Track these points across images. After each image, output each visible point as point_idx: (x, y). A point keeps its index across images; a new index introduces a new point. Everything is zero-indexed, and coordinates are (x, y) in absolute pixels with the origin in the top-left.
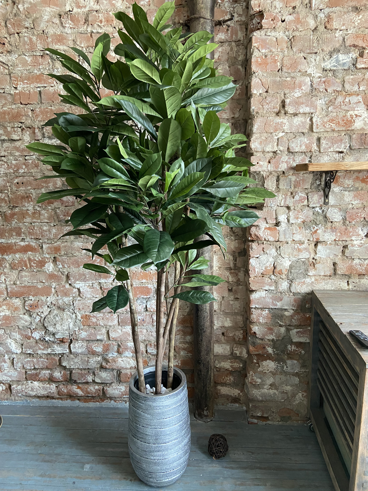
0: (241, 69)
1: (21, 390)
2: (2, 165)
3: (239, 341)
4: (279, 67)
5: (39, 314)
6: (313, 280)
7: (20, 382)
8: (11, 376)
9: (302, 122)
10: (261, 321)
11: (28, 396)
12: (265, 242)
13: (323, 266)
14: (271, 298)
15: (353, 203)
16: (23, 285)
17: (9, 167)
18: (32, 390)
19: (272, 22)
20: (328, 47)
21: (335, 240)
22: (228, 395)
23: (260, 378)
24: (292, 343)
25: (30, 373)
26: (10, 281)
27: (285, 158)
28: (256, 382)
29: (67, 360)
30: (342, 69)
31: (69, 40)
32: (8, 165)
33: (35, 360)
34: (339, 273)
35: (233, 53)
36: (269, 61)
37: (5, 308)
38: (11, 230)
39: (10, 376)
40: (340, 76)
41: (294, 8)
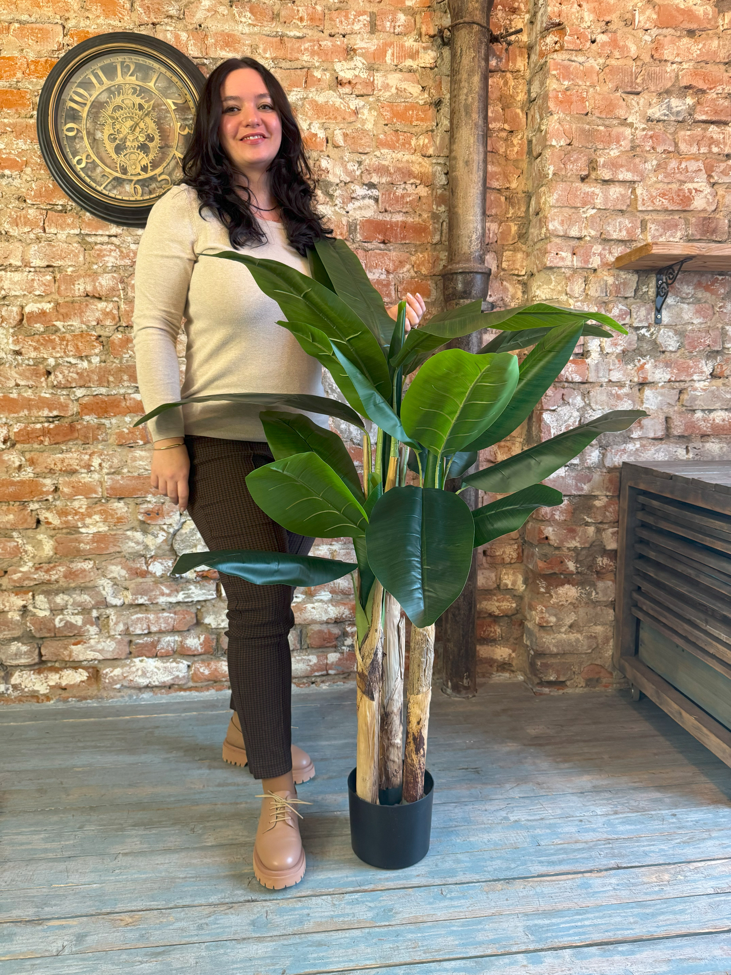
0: (521, 114)
1: (121, 678)
2: (111, 251)
3: (511, 563)
4: (589, 109)
5: (165, 527)
6: (638, 446)
7: (119, 663)
8: (103, 650)
9: (621, 195)
10: (557, 517)
11: (134, 688)
12: (566, 384)
13: (653, 422)
14: (575, 478)
15: (695, 322)
16: (136, 474)
17: (123, 256)
18: (144, 674)
19: (578, 41)
20: (657, 85)
21: (670, 381)
22: (492, 659)
23: (555, 615)
24: (605, 552)
25: (141, 641)
26: (111, 467)
27: (597, 248)
28: (547, 622)
29: (214, 612)
30: (675, 121)
31: (244, 45)
32: (121, 252)
33: (152, 616)
34: (676, 433)
35: (509, 89)
36: (574, 98)
37: (98, 519)
38: (120, 370)
39: (99, 651)
40: (672, 130)
41: (607, 23)
